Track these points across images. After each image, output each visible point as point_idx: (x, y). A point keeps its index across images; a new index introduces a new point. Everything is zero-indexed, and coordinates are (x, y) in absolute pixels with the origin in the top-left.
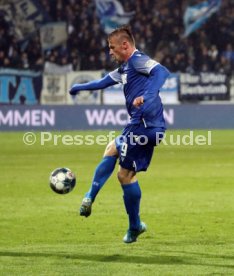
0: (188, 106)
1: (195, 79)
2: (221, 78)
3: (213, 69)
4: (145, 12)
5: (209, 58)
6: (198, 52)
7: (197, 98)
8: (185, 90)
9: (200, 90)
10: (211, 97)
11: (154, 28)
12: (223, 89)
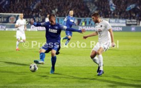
0: (128, 26)
1: (130, 21)
2: (136, 20)
3: (134, 18)
4: (119, 6)
5: (133, 16)
6: (131, 15)
7: (130, 25)
8: (128, 23)
9: (131, 23)
10: (133, 25)
11: (121, 10)
12: (136, 23)
